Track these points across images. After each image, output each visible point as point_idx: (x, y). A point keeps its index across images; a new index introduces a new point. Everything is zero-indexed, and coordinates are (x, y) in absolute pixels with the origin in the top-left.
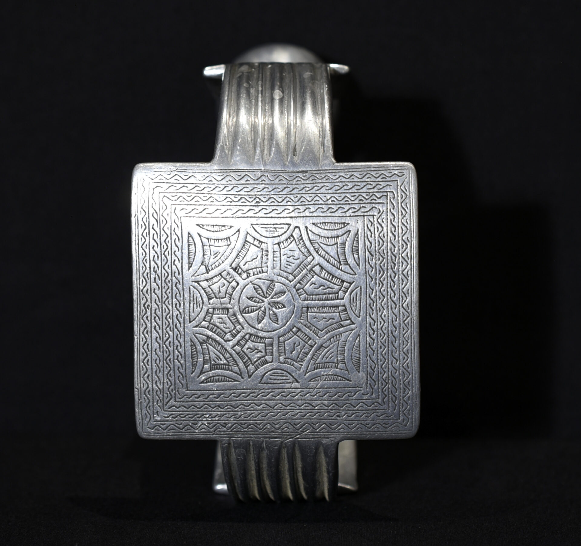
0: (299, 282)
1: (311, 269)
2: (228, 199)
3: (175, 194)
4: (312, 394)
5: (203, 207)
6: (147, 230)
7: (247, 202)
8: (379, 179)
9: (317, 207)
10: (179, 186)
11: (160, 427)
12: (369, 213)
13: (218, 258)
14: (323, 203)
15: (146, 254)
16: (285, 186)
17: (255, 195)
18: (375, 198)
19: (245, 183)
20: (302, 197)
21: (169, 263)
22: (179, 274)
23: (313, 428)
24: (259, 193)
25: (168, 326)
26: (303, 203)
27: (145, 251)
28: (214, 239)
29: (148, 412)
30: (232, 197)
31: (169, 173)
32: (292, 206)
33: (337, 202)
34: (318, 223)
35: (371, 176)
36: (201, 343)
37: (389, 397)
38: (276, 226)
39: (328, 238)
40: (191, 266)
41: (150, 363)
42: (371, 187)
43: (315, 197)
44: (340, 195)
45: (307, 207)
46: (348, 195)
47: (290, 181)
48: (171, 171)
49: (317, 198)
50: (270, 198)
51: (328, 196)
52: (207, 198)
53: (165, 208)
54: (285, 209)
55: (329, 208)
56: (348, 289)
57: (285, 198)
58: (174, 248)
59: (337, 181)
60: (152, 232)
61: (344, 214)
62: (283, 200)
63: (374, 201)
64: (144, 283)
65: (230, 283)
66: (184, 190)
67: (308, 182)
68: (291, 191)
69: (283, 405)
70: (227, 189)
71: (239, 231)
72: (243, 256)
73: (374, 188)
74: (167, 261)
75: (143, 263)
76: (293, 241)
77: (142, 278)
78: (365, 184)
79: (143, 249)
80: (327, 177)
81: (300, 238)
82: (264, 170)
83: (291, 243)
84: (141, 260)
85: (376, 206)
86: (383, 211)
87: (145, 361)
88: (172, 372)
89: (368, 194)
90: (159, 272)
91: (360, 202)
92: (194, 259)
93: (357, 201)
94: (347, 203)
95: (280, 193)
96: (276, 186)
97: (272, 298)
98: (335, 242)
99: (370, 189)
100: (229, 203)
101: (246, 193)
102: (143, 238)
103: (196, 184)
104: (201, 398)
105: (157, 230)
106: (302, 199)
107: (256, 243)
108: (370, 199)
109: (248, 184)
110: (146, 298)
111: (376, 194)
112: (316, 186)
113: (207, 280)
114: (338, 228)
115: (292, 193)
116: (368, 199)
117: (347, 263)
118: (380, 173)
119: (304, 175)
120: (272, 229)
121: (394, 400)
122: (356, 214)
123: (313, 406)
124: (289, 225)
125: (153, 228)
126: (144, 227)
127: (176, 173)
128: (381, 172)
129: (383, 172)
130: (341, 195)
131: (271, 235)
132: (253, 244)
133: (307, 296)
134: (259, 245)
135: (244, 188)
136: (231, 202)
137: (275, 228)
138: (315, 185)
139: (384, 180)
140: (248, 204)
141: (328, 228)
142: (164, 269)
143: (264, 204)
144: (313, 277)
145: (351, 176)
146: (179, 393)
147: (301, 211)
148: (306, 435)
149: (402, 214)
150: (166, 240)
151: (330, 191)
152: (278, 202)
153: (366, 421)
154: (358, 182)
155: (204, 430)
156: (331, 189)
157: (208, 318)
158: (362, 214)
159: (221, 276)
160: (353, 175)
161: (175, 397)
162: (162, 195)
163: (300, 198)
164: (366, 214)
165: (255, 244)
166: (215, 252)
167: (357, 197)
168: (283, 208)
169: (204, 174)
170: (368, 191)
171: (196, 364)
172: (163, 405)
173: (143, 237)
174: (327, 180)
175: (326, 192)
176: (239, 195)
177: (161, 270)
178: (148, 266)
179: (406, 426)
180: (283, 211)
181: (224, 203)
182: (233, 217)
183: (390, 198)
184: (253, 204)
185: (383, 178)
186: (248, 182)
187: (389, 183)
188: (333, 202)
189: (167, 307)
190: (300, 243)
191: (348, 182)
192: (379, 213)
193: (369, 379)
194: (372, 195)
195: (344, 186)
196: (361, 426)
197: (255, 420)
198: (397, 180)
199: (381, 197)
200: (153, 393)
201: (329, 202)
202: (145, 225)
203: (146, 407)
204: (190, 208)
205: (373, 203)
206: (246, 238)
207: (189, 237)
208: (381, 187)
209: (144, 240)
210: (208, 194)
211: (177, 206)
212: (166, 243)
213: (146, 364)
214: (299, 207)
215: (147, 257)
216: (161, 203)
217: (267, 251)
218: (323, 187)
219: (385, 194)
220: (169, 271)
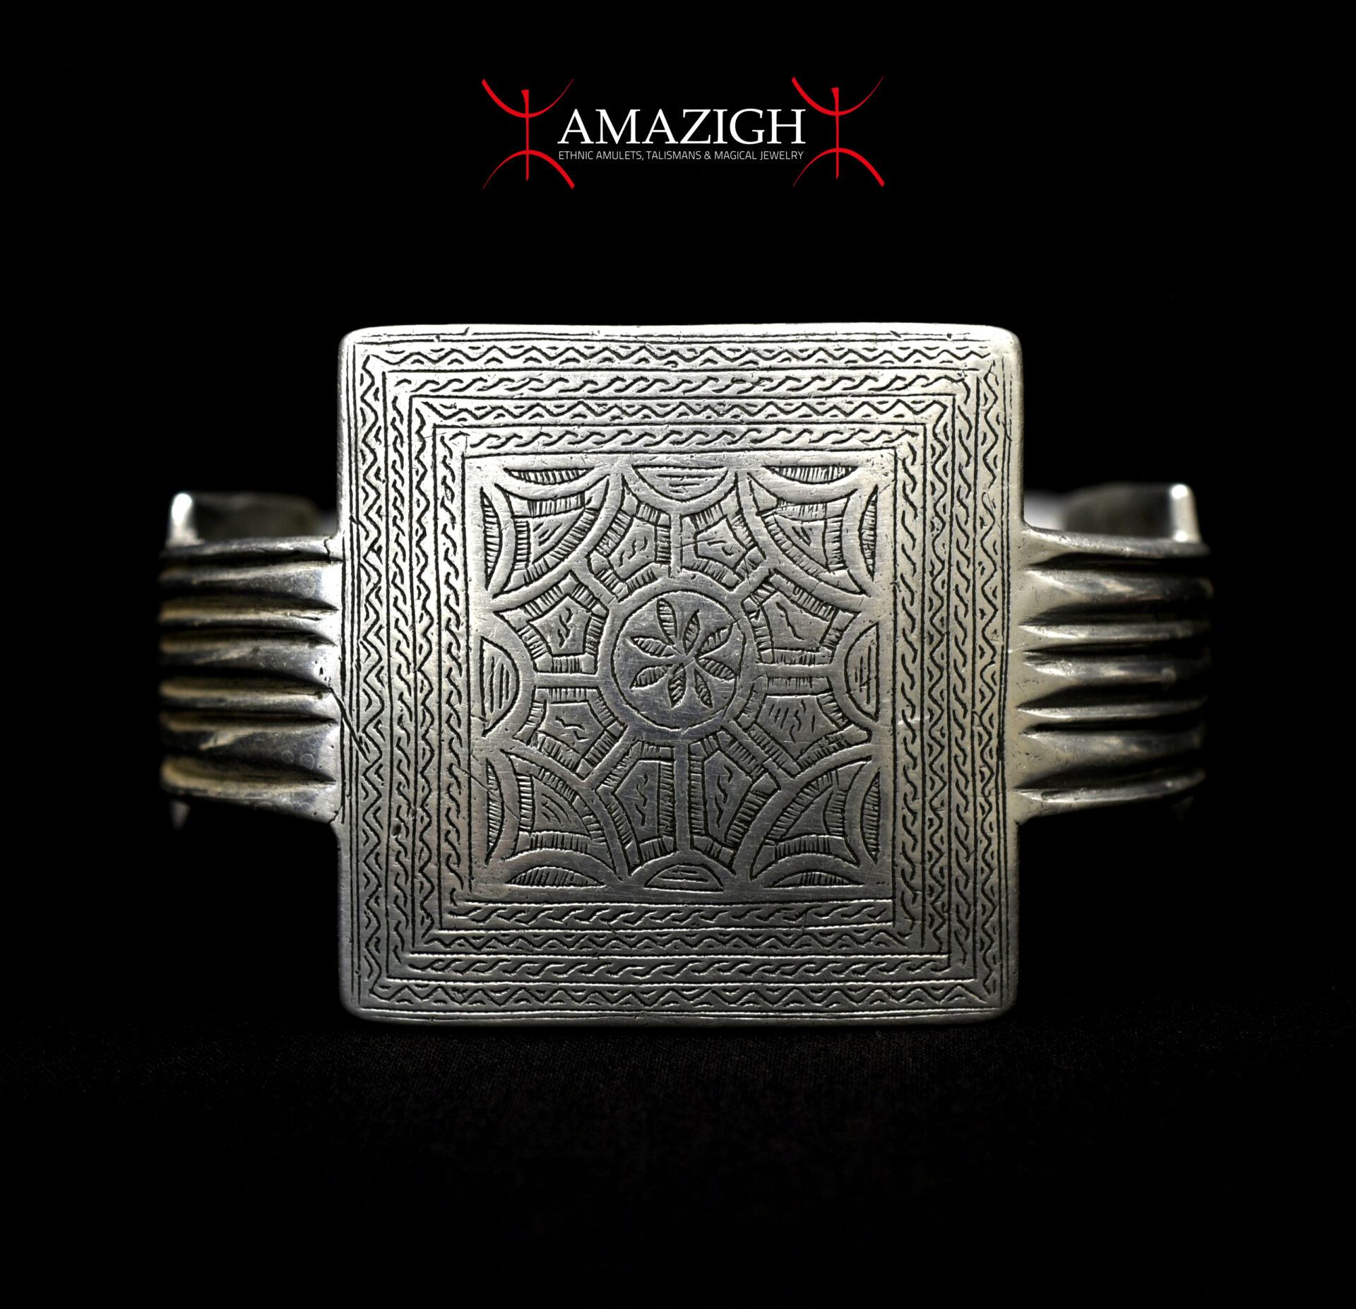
0: (734, 739)
1: (766, 770)
2: (938, 566)
3: (950, 434)
4: (454, 768)
5: (919, 504)
6: (861, 363)
7: (931, 613)
8: (980, 933)
9: (919, 783)
10: (970, 443)
11: (369, 388)
12: (900, 909)
13: (795, 538)
14: (928, 799)
15: (804, 359)
16: (969, 707)
17: (948, 633)
18: (936, 925)
19: (977, 608)
20: (942, 747)
21: (782, 417)
22: (755, 441)
23: (368, 769)
24: (952, 643)
25: (624, 412)
26: (927, 749)
27: (810, 357)
28: (840, 530)
29: (406, 358)
30: (944, 575)
31: (1001, 419)
32: (922, 723)
33: (928, 832)
34: (878, 787)
35: (987, 914)
36: (581, 493)
37: (445, 953)
38: (873, 683)
39: (843, 811)
40: (774, 471)
41: (531, 364)
42: (963, 916)
43: (941, 778)
44: (946, 839)
45: (919, 761)
46: (944, 861)
47: (980, 718)
48: (1005, 425)
49: (939, 784)
50: (941, 669)
51: (943, 813)
52: (941, 514)
53: (918, 407)
54: (913, 707)
55: (914, 813)
56: (717, 859)
57: (940, 706)
58: (819, 430)
59: (979, 833)
60: (859, 375)
61: (899, 850)
62: (935, 701)
63: (927, 923)
64: (731, 355)
65: (733, 569)
66: (961, 456)
67: (979, 762)
68: (956, 720)
69: (427, 696)
70: (963, 562)
71: (863, 591)
72: (800, 602)
73: (960, 921)
74: (788, 413)
75: (780, 353)
76: (837, 724)
77: (744, 348)
78: (971, 900)
79: (815, 353)
80: (987, 808)
81: (843, 743)
82: (1007, 654)
83: (833, 721)
84: (786, 346)
85: (917, 929)
86: (903, 944)
87: (534, 354)
88: (508, 419)
89: (946, 908)
90: (758, 390)
91: (927, 888)
92: (793, 480)
93: (930, 881)
94: (927, 856)
95: (952, 696)
96: (969, 684)
97: (696, 672)
98: (832, 829)
99: (958, 912)
100: (929, 568)
101: (952, 611)
102: (842, 352)
103: (975, 484)
104: (441, 491)
105: (863, 389)
106: (937, 748)
107: (832, 635)
108: (933, 912)
109: (974, 614)
110: (695, 358)
111: (945, 927)
112: (967, 782)
113: (740, 511)
114: (867, 835)
115: (953, 722)
116: (934, 908)
117: (778, 857)
118: (993, 936)
119: (994, 753)
120: (865, 673)
121: (436, 965)
122: (899, 879)
123: (425, 768)
124: (876, 717)
125: (867, 378)
126: (870, 355)
127: (1001, 437)
128: (996, 937)
129: (996, 943)
130: (946, 844)
131: (851, 672)
132: (829, 627)
133: (701, 758)
134: (826, 641)
135: (966, 605)
136: (932, 573)
137: (868, 683)
138: (970, 779)
139: (978, 945)
140: (928, 615)
141: (866, 812)
142: (768, 404)
143: (927, 655)
144: (748, 774)
145: (988, 865)
146: (455, 436)
147: (910, 747)
148: (351, 748)
149: (895, 989)
150: (839, 409)
151: (954, 815)
152: (931, 690)
153: (386, 896)
154: (975, 883)
155: (362, 495)
156: (961, 818)
157: (644, 512)
158: (899, 894)
159: (752, 547)
160: (992, 870)
161: (445, 426)
162: (947, 401)
163: (939, 743)
164: (899, 903)
165: (831, 631)
166: (809, 532)
167: (938, 882)
168: (916, 702)
169: (998, 504)
170: (953, 907)
171: (530, 481)
172: (427, 396)
173: (846, 354)
174: (982, 807)
175: (953, 806)
176: (948, 592)
177: (764, 397)
178: (773, 363)
179: (372, 991)
180: (909, 700)
181: (930, 554)
182: (895, 577)
183: (934, 960)
184: (927, 625)
185: (982, 943)
186: (979, 614)
187: (969, 957)
188: (928, 823)
189: (674, 410)
190: (830, 743)
191: (976, 859)
192: (899, 934)
193: (490, 905)
194: (942, 917)
195: (966, 848)
196: (373, 887)
197: (388, 624)
198: (975, 977)
199: (937, 938)
200: (457, 371)
201: (929, 815)
202: (875, 358)
203: (419, 353)
204: (916, 470)
205: (924, 920)
206: (845, 610)
207: (847, 467)
208: (962, 938)
209: (837, 354)
210: (951, 517)
211: (921, 437)
212: (831, 409)
213: (527, 355)
214: (918, 740)
215: (794, 362)
216: (929, 399)
217: (812, 661)
218: (965, 797)
219: (945, 948)
220: (760, 417)
